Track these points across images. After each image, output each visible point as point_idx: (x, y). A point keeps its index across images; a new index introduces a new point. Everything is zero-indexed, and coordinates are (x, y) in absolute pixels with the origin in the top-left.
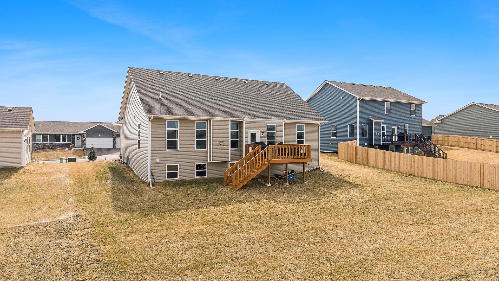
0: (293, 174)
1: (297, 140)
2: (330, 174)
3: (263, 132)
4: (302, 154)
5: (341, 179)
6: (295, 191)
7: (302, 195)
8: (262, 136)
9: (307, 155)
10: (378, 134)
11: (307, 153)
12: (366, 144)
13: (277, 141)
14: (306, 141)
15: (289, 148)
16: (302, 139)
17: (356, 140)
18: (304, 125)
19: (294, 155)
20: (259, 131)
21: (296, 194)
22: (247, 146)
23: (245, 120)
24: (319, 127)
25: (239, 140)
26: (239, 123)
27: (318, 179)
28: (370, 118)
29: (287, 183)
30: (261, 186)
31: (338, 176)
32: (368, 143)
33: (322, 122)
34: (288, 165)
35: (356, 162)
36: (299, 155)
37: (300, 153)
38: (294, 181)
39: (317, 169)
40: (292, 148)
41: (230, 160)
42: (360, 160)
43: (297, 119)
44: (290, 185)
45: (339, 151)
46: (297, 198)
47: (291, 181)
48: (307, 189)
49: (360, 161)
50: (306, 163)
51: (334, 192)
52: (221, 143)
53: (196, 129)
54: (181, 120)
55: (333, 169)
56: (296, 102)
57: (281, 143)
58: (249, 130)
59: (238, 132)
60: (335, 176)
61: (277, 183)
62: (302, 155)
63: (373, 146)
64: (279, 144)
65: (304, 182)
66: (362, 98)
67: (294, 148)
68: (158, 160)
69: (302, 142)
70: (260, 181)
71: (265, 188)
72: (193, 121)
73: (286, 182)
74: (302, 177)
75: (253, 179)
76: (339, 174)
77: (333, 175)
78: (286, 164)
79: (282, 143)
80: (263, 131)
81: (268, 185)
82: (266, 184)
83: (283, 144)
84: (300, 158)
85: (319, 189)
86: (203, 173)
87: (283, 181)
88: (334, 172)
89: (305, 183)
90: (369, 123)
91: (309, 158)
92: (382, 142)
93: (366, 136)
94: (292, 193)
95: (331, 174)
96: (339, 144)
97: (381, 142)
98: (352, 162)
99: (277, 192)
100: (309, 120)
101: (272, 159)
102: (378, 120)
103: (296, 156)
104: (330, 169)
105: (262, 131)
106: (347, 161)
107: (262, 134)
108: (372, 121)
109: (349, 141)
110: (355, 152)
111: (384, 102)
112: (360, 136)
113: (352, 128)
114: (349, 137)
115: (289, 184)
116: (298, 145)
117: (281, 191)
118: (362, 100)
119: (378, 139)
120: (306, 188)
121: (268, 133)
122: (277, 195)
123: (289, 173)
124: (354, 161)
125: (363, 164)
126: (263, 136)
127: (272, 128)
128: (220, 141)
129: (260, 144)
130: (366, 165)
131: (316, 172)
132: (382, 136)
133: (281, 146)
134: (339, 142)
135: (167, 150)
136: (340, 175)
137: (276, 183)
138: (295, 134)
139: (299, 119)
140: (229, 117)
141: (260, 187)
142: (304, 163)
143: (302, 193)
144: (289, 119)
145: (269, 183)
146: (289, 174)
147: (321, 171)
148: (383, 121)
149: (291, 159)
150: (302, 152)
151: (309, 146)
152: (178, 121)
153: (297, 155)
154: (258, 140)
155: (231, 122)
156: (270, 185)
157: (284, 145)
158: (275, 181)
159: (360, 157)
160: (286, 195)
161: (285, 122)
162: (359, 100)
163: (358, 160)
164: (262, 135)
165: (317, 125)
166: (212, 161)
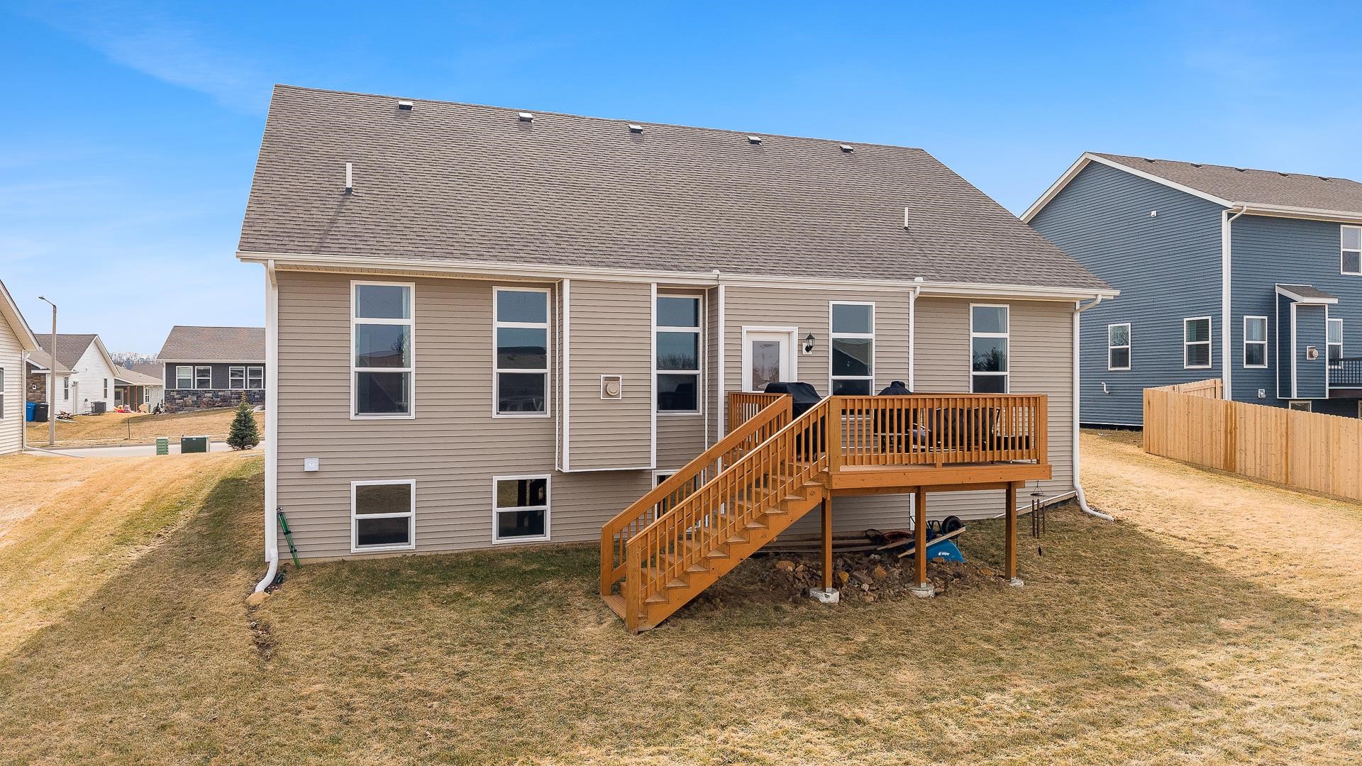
0: (957, 536)
1: (974, 376)
2: (1134, 533)
3: (810, 337)
4: (999, 439)
5: (1193, 564)
6: (964, 648)
7: (1002, 678)
8: (804, 356)
9: (1028, 447)
10: (1316, 353)
11: (1027, 438)
12: (1262, 393)
13: (877, 380)
14: (1015, 381)
15: (931, 411)
16: (997, 370)
17: (1218, 380)
18: (1008, 306)
19: (962, 444)
20: (795, 330)
21: (967, 669)
22: (736, 398)
23: (725, 282)
24: (1077, 318)
25: (699, 372)
26: (700, 297)
27: (1076, 558)
28: (1278, 290)
29: (923, 585)
30: (786, 607)
31: (1174, 542)
32: (1270, 393)
33: (1088, 292)
34: (929, 496)
35: (1229, 468)
36: (984, 448)
37: (992, 436)
38: (958, 575)
39: (1064, 502)
40: (946, 410)
41: (654, 465)
42: (1248, 460)
43: (973, 280)
44: (937, 594)
45: (1150, 421)
46: (976, 704)
47: (943, 572)
48: (1027, 631)
49: (1249, 465)
50: (1021, 484)
51: (1193, 661)
52: (612, 388)
53: (497, 325)
54: (426, 283)
55: (1142, 506)
56: (966, 213)
57: (897, 388)
58: (745, 328)
59: (696, 335)
60: (1159, 543)
61: (870, 585)
62: (999, 448)
63: (1290, 403)
64: (885, 392)
65: (1008, 578)
66: (1245, 208)
67: (962, 411)
68: (311, 464)
69: (998, 384)
70: (786, 574)
71: (803, 617)
72: (481, 285)
73: (916, 580)
74: (998, 548)
75: (755, 556)
76: (1175, 533)
77: (1146, 539)
78: (919, 491)
79: (902, 385)
80: (812, 332)
81: (823, 599)
82: (813, 592)
83: (908, 393)
84: (992, 463)
85: (1100, 635)
86: (534, 524)
87: (901, 574)
88: (1146, 521)
89: (1018, 583)
90: (1276, 309)
91: (1035, 461)
92: (1330, 385)
93: (1262, 363)
94: (948, 657)
95: (1139, 529)
96: (1147, 392)
97: (1327, 388)
98: (1211, 470)
99: (863, 654)
100: (1029, 283)
101: (843, 469)
102: (1314, 296)
103: (969, 449)
104: (1124, 505)
105: (808, 332)
106: (1186, 463)
107: (805, 345)
108: (1285, 302)
109: (1191, 381)
110: (1226, 428)
111: (1334, 226)
112: (1236, 364)
113: (1200, 330)
114: (1185, 367)
115: (931, 593)
116: (982, 395)
117: (886, 642)
118: (1242, 215)
119: (1312, 371)
120: (1023, 624)
121: (834, 340)
122: (858, 673)
123: (936, 528)
124: (1220, 462)
125: (1261, 480)
126: (810, 353)
127: (852, 317)
128: (606, 379)
129: (785, 392)
130: (1277, 485)
131: (1064, 517)
132: (1330, 364)
133: (894, 403)
134: (1145, 387)
135: (358, 418)
136: (1184, 539)
137: (865, 587)
138: (967, 347)
139: (983, 280)
140: (649, 266)
141: (776, 609)
142: (1010, 487)
143: (1001, 659)
144: (939, 280)
145: (829, 589)
146: (935, 537)
147: (1083, 512)
148: (1335, 301)
149: (944, 465)
150: (999, 429)
151: (1035, 402)
152: (412, 285)
153: (977, 443)
154: (788, 374)
155: (659, 291)
156: (833, 597)
157: (911, 394)
158: (862, 575)
159: (1250, 448)
160: (907, 676)
161: (918, 290)
162: (1230, 215)
163: (1238, 459)
164: (808, 349)
165: (1066, 307)
166: (566, 469)
